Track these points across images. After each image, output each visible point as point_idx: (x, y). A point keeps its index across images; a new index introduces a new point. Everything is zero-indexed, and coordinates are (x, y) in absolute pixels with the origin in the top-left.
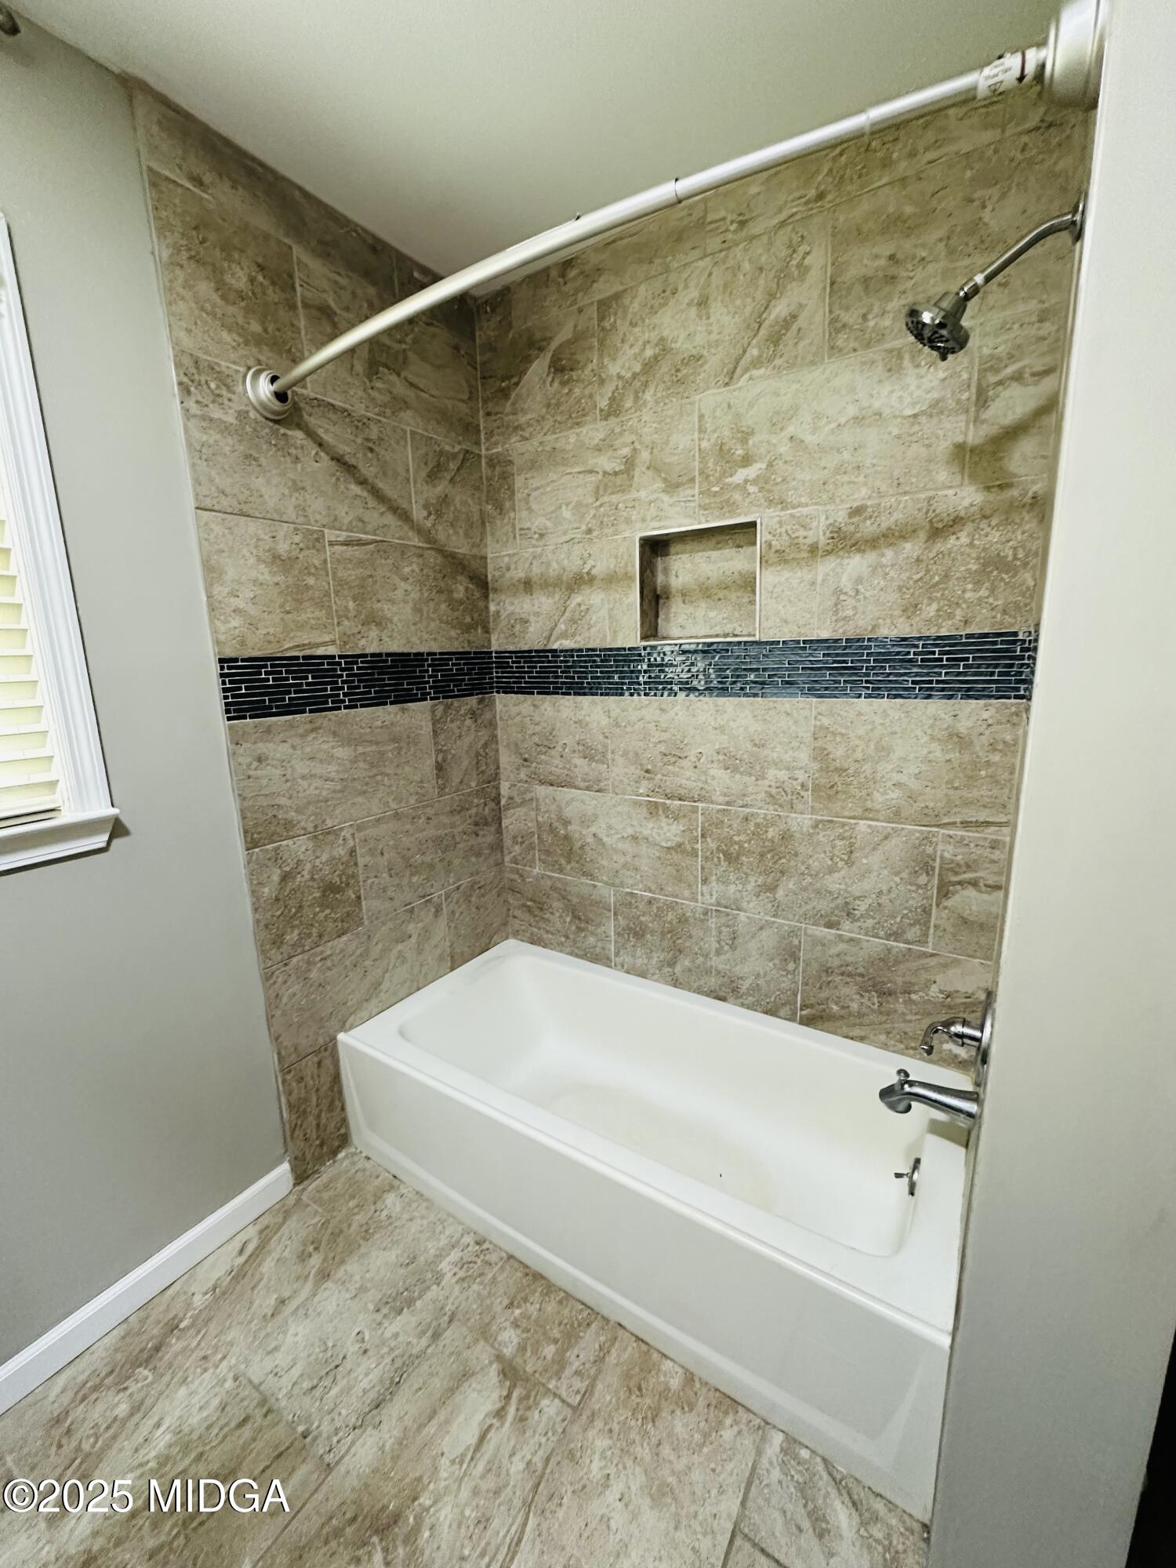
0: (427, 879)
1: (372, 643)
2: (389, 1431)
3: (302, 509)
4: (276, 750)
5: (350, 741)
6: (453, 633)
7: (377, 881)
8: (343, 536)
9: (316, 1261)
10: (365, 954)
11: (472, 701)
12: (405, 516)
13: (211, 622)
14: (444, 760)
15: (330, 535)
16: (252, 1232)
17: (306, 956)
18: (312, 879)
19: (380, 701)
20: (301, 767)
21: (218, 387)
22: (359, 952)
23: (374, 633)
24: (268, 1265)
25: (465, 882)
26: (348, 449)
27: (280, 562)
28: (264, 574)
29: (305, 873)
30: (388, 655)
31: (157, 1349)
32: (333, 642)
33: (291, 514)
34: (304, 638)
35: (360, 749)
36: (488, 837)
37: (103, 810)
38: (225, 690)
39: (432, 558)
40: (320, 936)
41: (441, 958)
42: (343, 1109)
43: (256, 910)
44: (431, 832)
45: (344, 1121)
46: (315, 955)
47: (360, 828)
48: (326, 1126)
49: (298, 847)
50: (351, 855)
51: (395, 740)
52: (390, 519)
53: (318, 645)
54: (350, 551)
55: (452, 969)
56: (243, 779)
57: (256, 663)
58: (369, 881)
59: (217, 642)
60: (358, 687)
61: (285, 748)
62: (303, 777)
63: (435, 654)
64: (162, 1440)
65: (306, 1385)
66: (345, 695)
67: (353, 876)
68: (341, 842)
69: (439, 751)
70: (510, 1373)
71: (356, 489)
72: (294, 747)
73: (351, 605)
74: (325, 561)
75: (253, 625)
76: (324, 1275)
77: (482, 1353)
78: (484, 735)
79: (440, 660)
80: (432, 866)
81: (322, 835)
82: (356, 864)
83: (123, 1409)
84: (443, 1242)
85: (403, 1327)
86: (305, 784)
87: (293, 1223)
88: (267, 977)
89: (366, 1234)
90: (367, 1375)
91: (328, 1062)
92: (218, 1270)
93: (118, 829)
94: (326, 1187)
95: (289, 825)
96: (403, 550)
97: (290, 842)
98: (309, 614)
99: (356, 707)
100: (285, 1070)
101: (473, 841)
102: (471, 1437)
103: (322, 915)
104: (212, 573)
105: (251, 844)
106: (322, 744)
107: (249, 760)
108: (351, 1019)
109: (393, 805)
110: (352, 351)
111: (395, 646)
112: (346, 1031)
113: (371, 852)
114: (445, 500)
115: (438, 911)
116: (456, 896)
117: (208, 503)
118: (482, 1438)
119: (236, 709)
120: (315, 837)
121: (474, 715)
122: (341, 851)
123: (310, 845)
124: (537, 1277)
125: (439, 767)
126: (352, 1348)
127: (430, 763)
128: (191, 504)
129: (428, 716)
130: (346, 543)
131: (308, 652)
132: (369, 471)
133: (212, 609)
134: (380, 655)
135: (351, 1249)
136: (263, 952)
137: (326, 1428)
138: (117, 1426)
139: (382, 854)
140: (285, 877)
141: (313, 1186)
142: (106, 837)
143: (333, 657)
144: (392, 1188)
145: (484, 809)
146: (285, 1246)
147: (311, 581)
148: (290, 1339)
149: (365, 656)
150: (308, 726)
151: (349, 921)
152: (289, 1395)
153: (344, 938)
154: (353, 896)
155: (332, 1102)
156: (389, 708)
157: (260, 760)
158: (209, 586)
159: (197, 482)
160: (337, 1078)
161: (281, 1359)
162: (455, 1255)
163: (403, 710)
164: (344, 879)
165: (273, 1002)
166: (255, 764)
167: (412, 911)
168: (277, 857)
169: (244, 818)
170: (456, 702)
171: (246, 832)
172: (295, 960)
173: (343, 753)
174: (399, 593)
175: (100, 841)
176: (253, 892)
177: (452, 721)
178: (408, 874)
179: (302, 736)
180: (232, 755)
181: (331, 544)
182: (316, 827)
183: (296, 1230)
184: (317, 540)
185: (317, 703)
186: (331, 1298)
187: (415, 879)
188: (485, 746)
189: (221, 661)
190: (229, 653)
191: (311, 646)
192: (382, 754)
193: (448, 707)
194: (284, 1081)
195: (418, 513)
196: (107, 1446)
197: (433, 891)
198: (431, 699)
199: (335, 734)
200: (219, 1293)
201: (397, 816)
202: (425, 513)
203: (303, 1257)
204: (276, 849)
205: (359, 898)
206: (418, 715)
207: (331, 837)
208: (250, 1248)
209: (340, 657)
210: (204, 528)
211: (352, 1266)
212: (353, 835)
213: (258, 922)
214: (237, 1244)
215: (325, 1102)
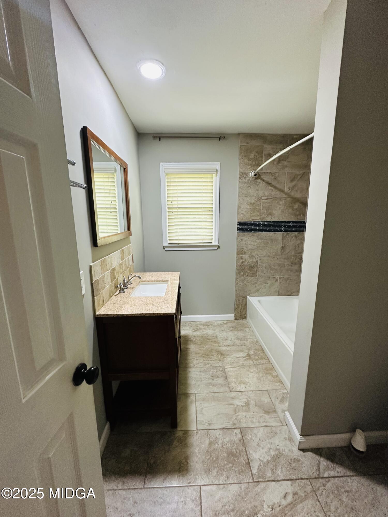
0: (275, 272)
1: (269, 219)
2: (228, 349)
3: (258, 194)
4: (245, 238)
5: (260, 239)
6: (292, 216)
7: (261, 269)
8: (266, 198)
9: (231, 329)
10: (256, 283)
11: (296, 233)
12: (282, 191)
13: (238, 216)
14: (285, 246)
15: (262, 198)
16: (226, 321)
17: (244, 278)
18: (248, 264)
19: (269, 231)
20: (249, 242)
21: (245, 176)
22: (255, 282)
23: (270, 217)
24: (225, 326)
25: (286, 276)
26: (269, 180)
27: (252, 204)
28: (248, 207)
29: (247, 262)
30: (272, 222)
31: (209, 325)
32: (260, 219)
33: (255, 195)
34: (254, 218)
35: (263, 241)
36: (296, 267)
37: (217, 244)
38: (238, 227)
39: (289, 199)
40: (248, 275)
41: (275, 292)
42: (246, 311)
43: (236, 266)
44: (278, 262)
45: (246, 314)
46: (246, 279)
47: (259, 257)
48: (242, 313)
49: (246, 257)
50: (257, 261)
51: (271, 240)
52: (278, 192)
53: (256, 220)
54: (267, 200)
55: (278, 296)
56: (238, 243)
57: (244, 223)
58: (260, 268)
59: (238, 219)
60: (264, 228)
61: (247, 238)
62: (249, 244)
63: (286, 221)
64: (205, 333)
65: (222, 338)
66: (261, 229)
67: (257, 266)
68: (255, 258)
69: (283, 244)
70: (249, 355)
71: (270, 188)
72: (248, 239)
73: (265, 211)
74: (261, 203)
75: (244, 216)
76: (231, 331)
77: (247, 351)
78: (299, 242)
79: (287, 223)
80: (276, 270)
81: (251, 256)
82: (257, 264)
83: (203, 328)
84: (251, 337)
85: (238, 342)
86: (249, 246)
87: (232, 323)
88: (237, 279)
89: (241, 330)
90: (229, 343)
91: (245, 300)
92: (219, 323)
93: (219, 247)
94: (239, 322)
95: (245, 253)
96: (280, 199)
97: (245, 256)
98: (256, 213)
99: (263, 232)
100: (237, 297)
101: (290, 267)
102: (238, 356)
103: (248, 272)
104: (239, 207)
105: (238, 254)
106: (254, 238)
107: (240, 240)
108: (251, 294)
109: (268, 254)
110: (274, 160)
111: (275, 220)
112: (249, 296)
113: (262, 262)
114: (295, 186)
115: (276, 280)
116: (282, 279)
117: (240, 196)
118: (239, 357)
119: (239, 231)
120: (250, 256)
121: (296, 236)
122: (255, 260)
123: (249, 257)
124: (263, 350)
125: (283, 248)
126: (230, 339)
127: (280, 246)
128: (238, 196)
129: (281, 235)
130: (266, 199)
131: (254, 221)
132: (274, 183)
133: (238, 213)
134: (271, 221)
135: (237, 330)
136: (236, 274)
137: (221, 343)
138: (201, 329)
139: (264, 263)
140: (243, 262)
141: (237, 321)
142: (217, 248)
143: (260, 222)
144: (249, 328)
145: (295, 260)
146: (229, 325)
147: (257, 207)
148: (223, 334)
149: (267, 222)
150: (252, 235)
151: (254, 274)
152: (219, 338)
153: (252, 278)
154: (256, 270)
155: (244, 308)
156: (271, 233)
157: (242, 240)
158: (238, 209)
159: (239, 193)
160: (246, 304)
161: (221, 335)
162: (252, 340)
163: (274, 234)
164: (254, 266)
165: (237, 284)
166: (241, 241)
167: (269, 278)
168: (242, 258)
169: (237, 249)
170: (290, 233)
171: (237, 252)
172: (242, 278)
173: (258, 241)
174: (278, 208)
175: (216, 248)
176: (236, 263)
177: (289, 237)
178: (270, 269)
179: (250, 237)
180: (237, 238)
181: (263, 200)
182: (250, 254)
183: (232, 324)
184: (260, 199)
185: (255, 231)
186: (231, 333)
187: (272, 271)
188: (298, 245)
189: (238, 222)
190: (239, 221)
191: (255, 220)
192: (267, 242)
193: (288, 234)
194: (236, 299)
195: (286, 190)
196: (200, 330)
197: (276, 275)
198: (283, 232)
199: (257, 237)
200: (218, 325)
201: (269, 256)
202: (289, 190)
203: (230, 327)
204: (242, 256)
205: (257, 271)
206: (279, 235)
207: (253, 257)
208: (224, 323)
209: (261, 222)
210: (239, 200)
211: (236, 332)
212: (258, 258)
213: (236, 268)
214: (223, 321)
215: (243, 308)
